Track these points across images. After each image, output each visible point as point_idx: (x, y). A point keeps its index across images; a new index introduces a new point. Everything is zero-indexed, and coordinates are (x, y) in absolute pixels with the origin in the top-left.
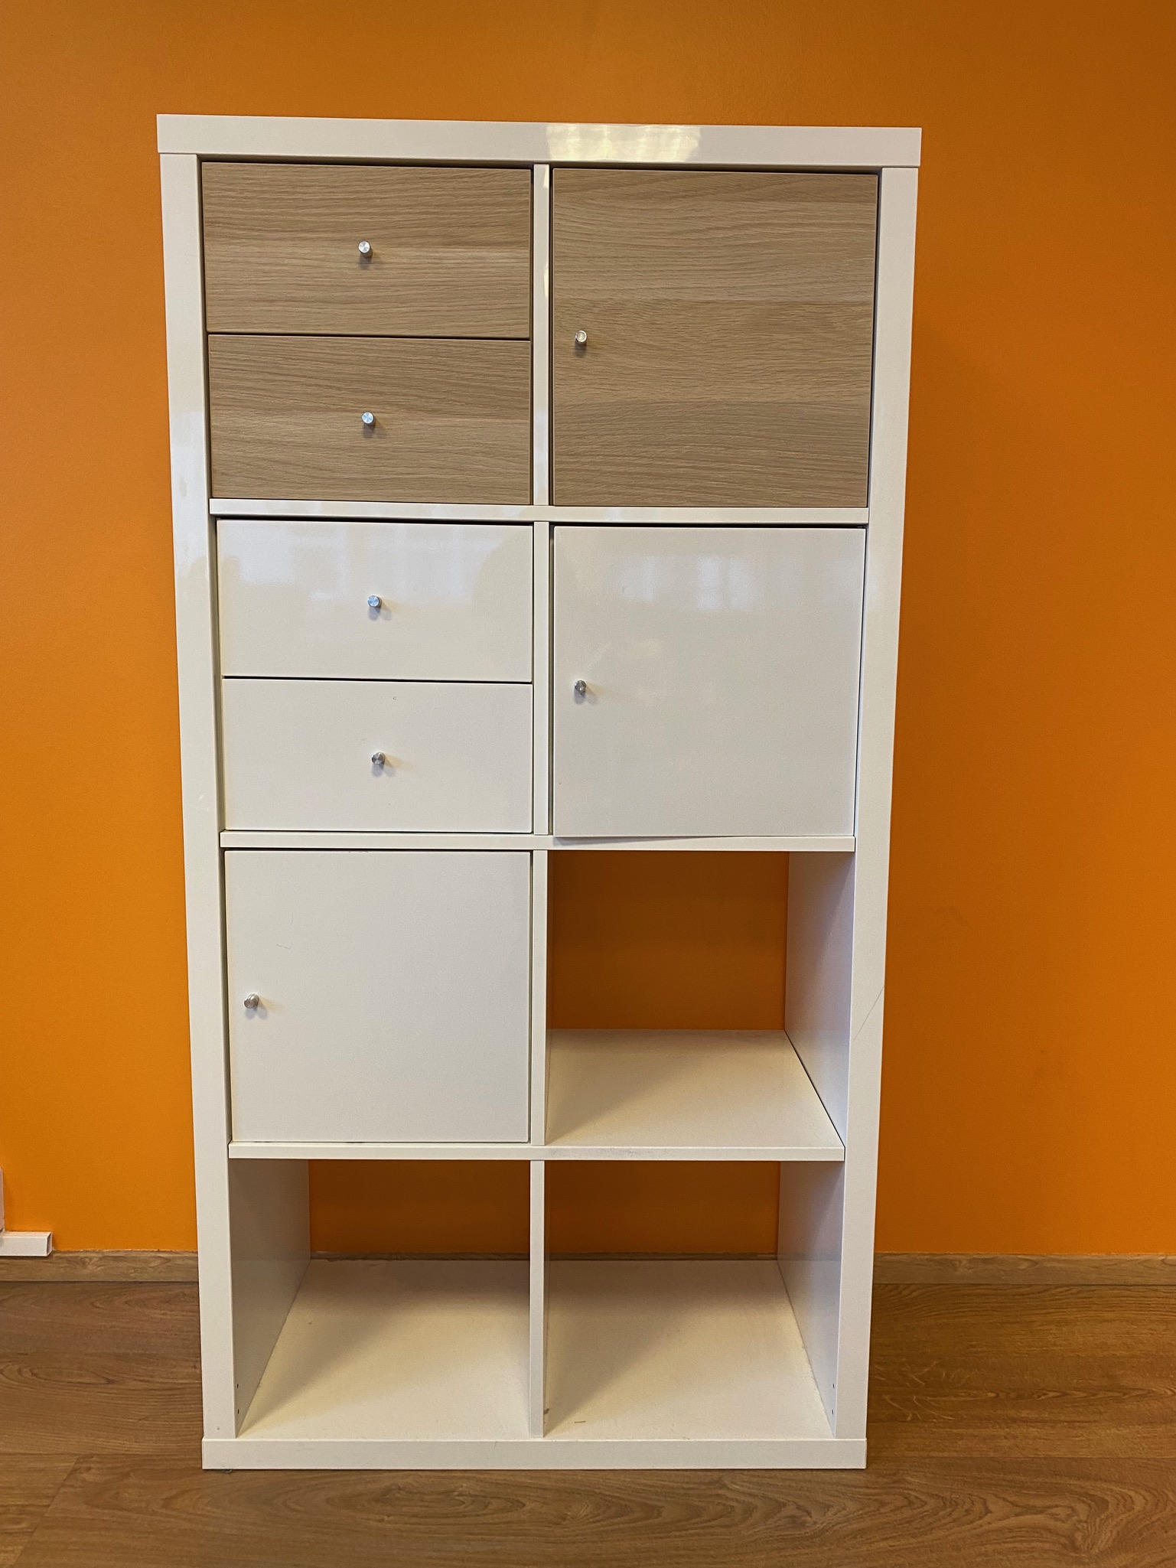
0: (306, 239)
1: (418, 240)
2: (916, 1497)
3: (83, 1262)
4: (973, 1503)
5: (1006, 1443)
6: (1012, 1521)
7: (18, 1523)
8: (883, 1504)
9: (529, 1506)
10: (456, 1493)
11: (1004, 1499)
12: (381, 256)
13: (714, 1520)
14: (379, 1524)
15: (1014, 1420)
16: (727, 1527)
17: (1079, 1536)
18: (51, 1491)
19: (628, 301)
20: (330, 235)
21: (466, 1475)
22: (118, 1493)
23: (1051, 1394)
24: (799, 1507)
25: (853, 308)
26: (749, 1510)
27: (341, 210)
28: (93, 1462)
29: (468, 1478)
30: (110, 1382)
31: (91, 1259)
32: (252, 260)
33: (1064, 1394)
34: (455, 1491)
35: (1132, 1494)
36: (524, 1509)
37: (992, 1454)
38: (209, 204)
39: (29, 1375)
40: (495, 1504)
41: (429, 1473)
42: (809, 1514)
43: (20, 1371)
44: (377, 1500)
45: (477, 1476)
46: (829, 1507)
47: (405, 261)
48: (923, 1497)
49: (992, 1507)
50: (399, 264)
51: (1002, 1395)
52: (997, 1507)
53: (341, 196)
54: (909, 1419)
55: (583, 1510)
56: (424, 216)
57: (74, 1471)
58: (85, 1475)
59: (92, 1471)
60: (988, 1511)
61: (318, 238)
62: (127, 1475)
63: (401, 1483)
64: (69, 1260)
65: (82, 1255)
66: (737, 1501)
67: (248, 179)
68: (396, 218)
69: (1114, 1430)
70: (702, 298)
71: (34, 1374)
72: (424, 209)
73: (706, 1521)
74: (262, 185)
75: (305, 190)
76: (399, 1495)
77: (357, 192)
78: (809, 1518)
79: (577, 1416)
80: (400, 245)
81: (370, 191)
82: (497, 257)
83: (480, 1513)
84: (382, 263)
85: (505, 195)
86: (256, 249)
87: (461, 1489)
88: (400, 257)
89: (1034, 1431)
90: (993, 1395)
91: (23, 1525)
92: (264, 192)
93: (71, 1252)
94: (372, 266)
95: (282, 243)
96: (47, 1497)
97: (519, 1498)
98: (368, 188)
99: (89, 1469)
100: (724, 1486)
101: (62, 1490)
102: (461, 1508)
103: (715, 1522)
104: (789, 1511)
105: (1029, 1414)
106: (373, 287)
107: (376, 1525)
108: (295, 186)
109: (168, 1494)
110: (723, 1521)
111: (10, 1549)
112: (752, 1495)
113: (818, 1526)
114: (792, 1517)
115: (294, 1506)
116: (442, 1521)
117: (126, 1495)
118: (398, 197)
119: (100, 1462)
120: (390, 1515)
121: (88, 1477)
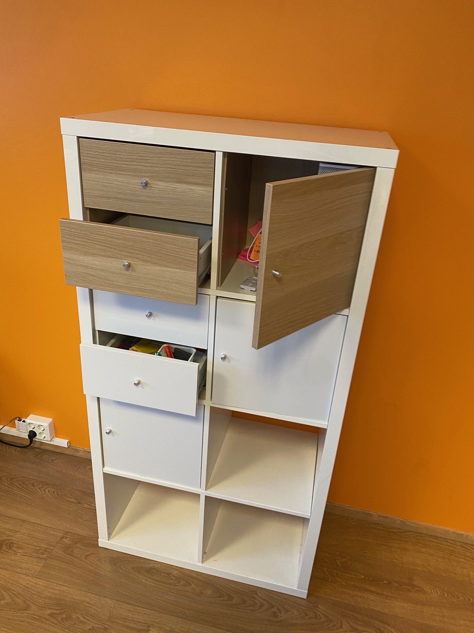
0: (121, 174)
1: (166, 179)
2: (319, 615)
3: (78, 451)
4: (338, 623)
5: (359, 600)
7: (43, 555)
8: (307, 615)
9: (193, 586)
10: (171, 575)
11: (349, 624)
12: (151, 184)
13: (249, 607)
14: (145, 581)
15: (367, 590)
16: (252, 611)
18: (54, 544)
20: (129, 173)
21: (177, 568)
22: (73, 549)
23: (385, 582)
24: (278, 609)
26: (262, 606)
27: (135, 163)
28: (68, 535)
29: (177, 570)
30: (79, 503)
31: (81, 450)
32: (100, 180)
33: (390, 583)
34: (171, 574)
36: (191, 587)
37: (353, 603)
38: (83, 156)
39: (56, 494)
40: (182, 582)
41: (165, 565)
42: (280, 612)
43: (54, 492)
44: (147, 572)
45: (180, 569)
46: (289, 611)
47: (161, 187)
48: (321, 615)
49: (343, 626)
50: (158, 188)
51: (367, 578)
53: (135, 157)
54: (329, 580)
55: (209, 592)
56: (169, 169)
57: (63, 537)
58: (65, 540)
59: (68, 539)
60: (341, 627)
61: (126, 174)
62: (76, 543)
63: (156, 566)
64: (74, 449)
65: (78, 449)
66: (259, 601)
67: (98, 147)
68: (157, 169)
69: (401, 604)
71: (58, 494)
72: (168, 166)
73: (247, 607)
74: (103, 150)
75: (120, 153)
76: (154, 571)
77: (141, 156)
78: (280, 614)
79: (215, 558)
80: (159, 180)
81: (147, 156)
82: (199, 189)
83: (176, 585)
84: (152, 187)
85: (203, 163)
86: (102, 176)
87: (174, 574)
88: (159, 185)
89: (371, 597)
90: (363, 577)
91: (45, 556)
92: (104, 153)
93: (75, 447)
94: (147, 188)
95: (111, 175)
96: (53, 546)
97: (190, 582)
98: (146, 155)
99: (67, 537)
100: (256, 594)
101: (58, 544)
102: (172, 581)
103: (249, 608)
104: (275, 609)
105: (373, 589)
106: (148, 196)
107: (144, 581)
108: (116, 152)
109: (87, 553)
110: (252, 608)
111: (39, 564)
112: (264, 600)
113: (282, 618)
114: (274, 612)
115: (122, 567)
116: (165, 585)
117: (75, 551)
118: (158, 160)
119: (70, 536)
120: (149, 578)
121: (66, 541)
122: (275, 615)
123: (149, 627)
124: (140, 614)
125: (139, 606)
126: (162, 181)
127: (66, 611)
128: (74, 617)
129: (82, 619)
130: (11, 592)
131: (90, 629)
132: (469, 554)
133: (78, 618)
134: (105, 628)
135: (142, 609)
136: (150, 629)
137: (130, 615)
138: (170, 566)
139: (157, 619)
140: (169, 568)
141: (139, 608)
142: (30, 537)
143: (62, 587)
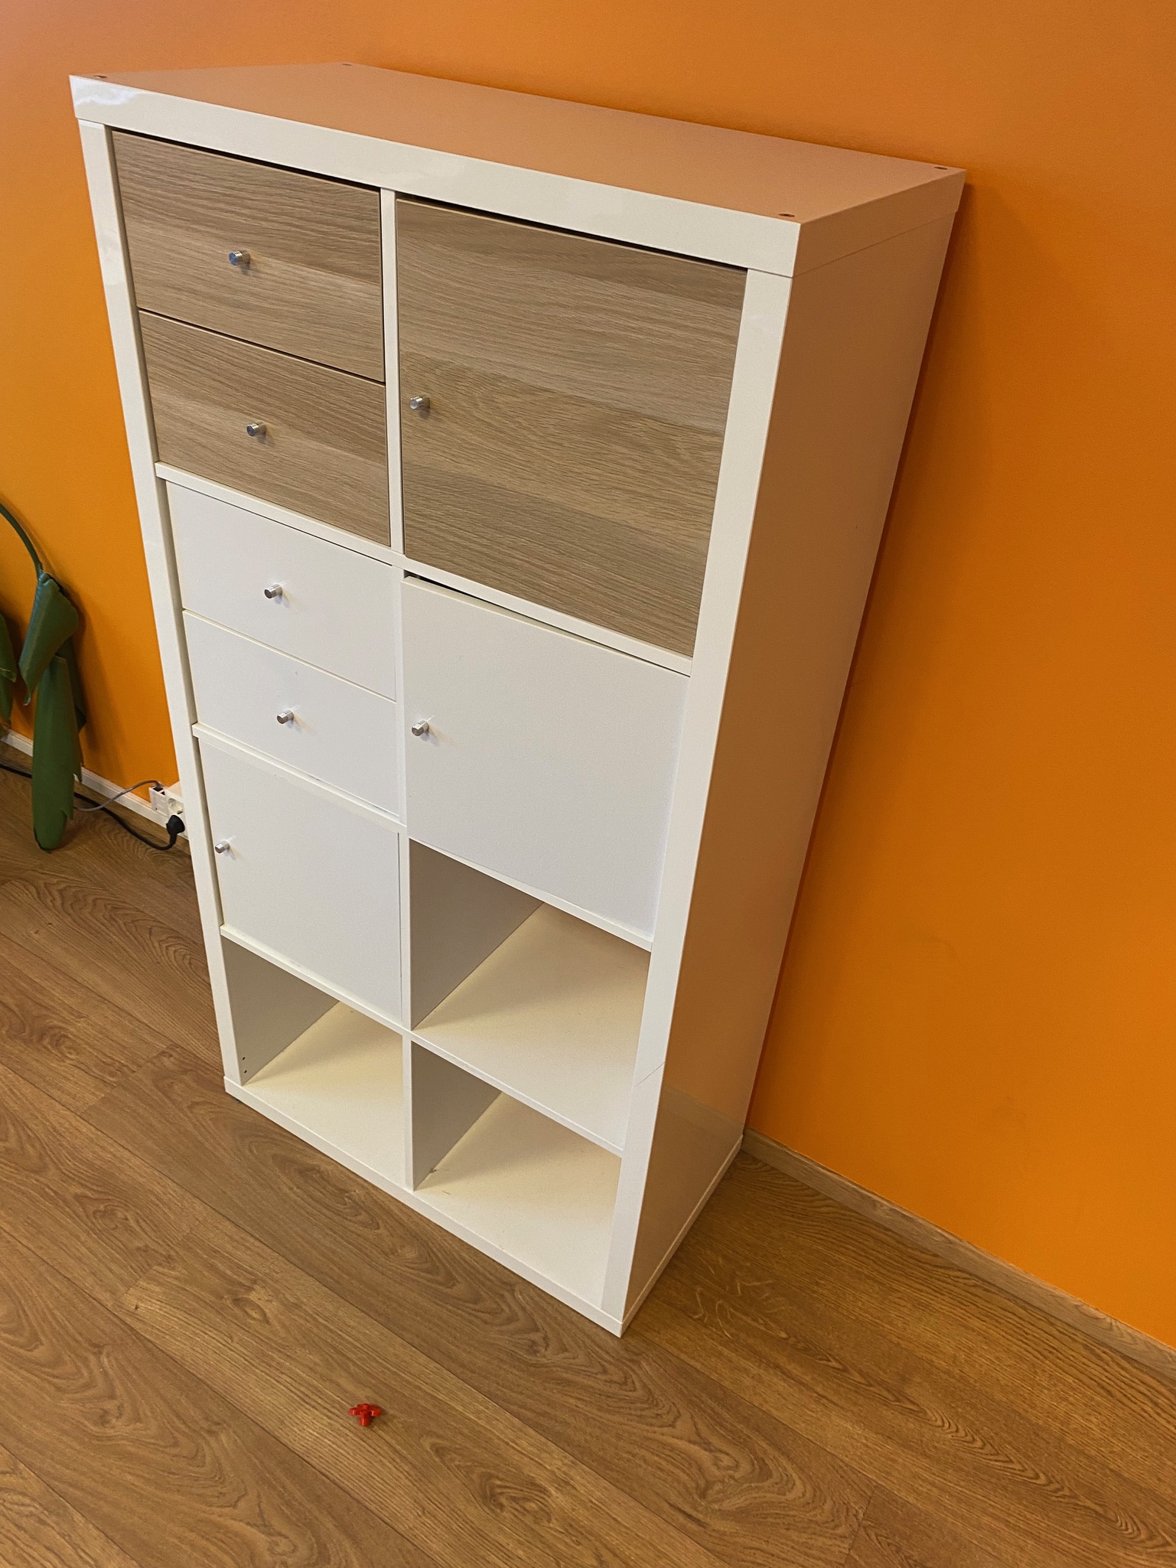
0: (197, 231)
1: (284, 254)
2: (633, 1382)
4: (668, 1413)
5: (747, 1381)
6: (682, 1444)
7: (113, 1076)
8: (605, 1371)
9: (382, 1231)
10: (347, 1194)
11: (695, 1425)
12: (257, 264)
13: (482, 1312)
14: (288, 1191)
15: (777, 1367)
16: (486, 1322)
17: (718, 1487)
18: (142, 1061)
19: (468, 369)
20: (213, 231)
21: (366, 1185)
22: (173, 1083)
23: (834, 1364)
24: (545, 1338)
25: (701, 436)
26: (512, 1319)
27: (221, 206)
28: (176, 1051)
29: (363, 1187)
32: (161, 243)
33: (845, 1370)
34: (347, 1192)
35: (798, 1482)
36: (378, 1231)
37: (726, 1384)
38: (123, 178)
39: (187, 962)
40: (364, 1217)
41: (344, 1170)
42: (547, 1346)
43: (184, 956)
44: (300, 1172)
45: (369, 1188)
46: (566, 1350)
47: (276, 273)
48: (637, 1384)
49: (679, 1423)
50: (272, 275)
51: (792, 1340)
52: (683, 1426)
53: (219, 190)
54: (696, 1317)
55: (410, 1253)
56: (288, 228)
57: (163, 1053)
58: (165, 1059)
59: (172, 1059)
60: (673, 1425)
61: (206, 232)
62: (185, 1072)
63: (324, 1167)
66: (510, 1307)
67: (147, 156)
68: (265, 224)
69: (849, 1426)
70: (539, 384)
71: (190, 963)
72: (286, 219)
73: (478, 1311)
74: (161, 166)
75: (191, 177)
76: (314, 1176)
77: (233, 188)
78: (544, 1350)
79: (446, 1187)
80: (271, 255)
81: (241, 190)
82: (350, 285)
83: (349, 1218)
84: (258, 271)
85: (357, 218)
86: (161, 233)
87: (352, 1193)
88: (272, 267)
89: (781, 1385)
90: (783, 1335)
91: (114, 1079)
92: (162, 173)
94: (250, 272)
95: (179, 231)
96: (138, 1065)
97: (380, 1221)
98: (241, 186)
99: (171, 1056)
100: (512, 1291)
101: (148, 1064)
102: (341, 1207)
103: (480, 1314)
104: (536, 1337)
105: (794, 1369)
106: (252, 294)
107: (286, 1190)
108: (183, 172)
109: (197, 1099)
110: (487, 1317)
111: (97, 1093)
112: (524, 1309)
113: (544, 1360)
114: (534, 1343)
115: (253, 1148)
116: (325, 1211)
117: (176, 1087)
118: (266, 201)
119: (179, 1054)
120: (298, 1188)
121: (167, 1062)
122: (532, 1347)
123: (255, 1282)
124: (249, 1252)
125: (252, 1236)
126: (276, 256)
127: (109, 1199)
128: (120, 1215)
129: (132, 1223)
130: (24, 1130)
131: (138, 1249)
133: (127, 1219)
134: (169, 1256)
135: (257, 1243)
136: (256, 1287)
137: (229, 1247)
138: (352, 1176)
139: (277, 1273)
140: (349, 1178)
141: (252, 1240)
142: (101, 1033)
143: (122, 1149)
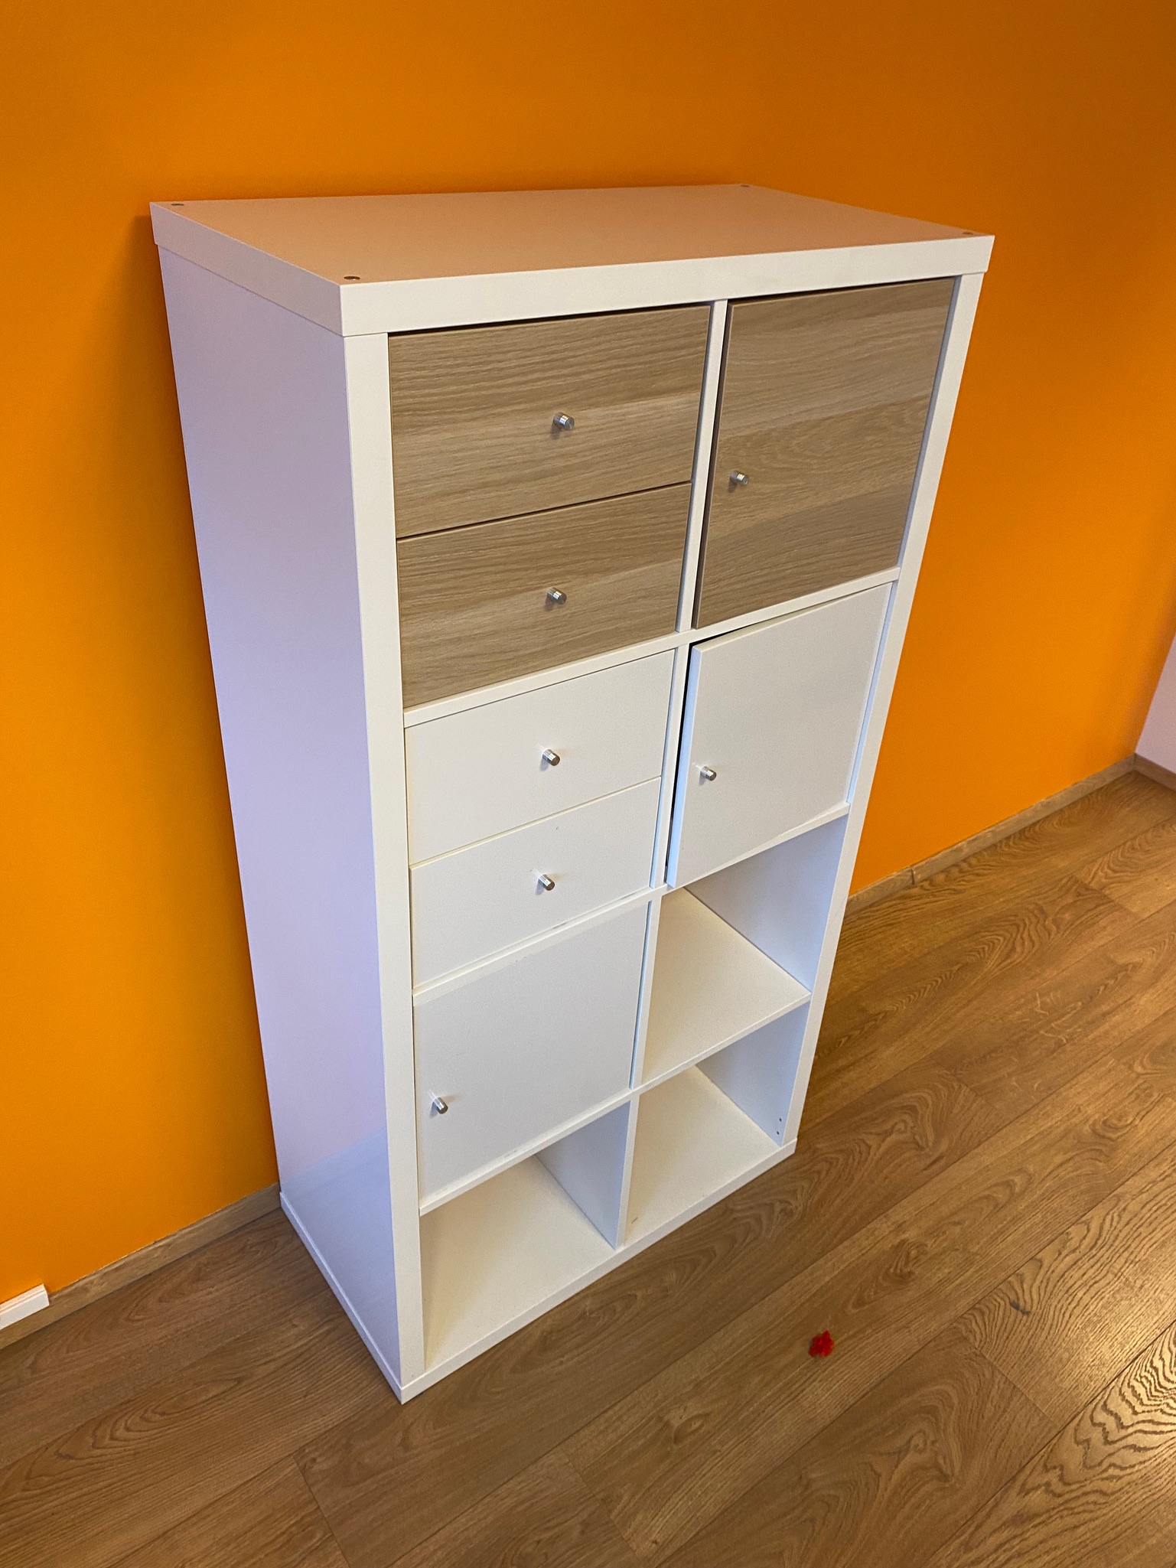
0: (499, 415)
1: (606, 399)
2: (832, 1158)
3: (85, 1289)
4: (859, 1146)
5: (846, 1091)
6: (884, 1147)
7: (312, 1537)
8: (819, 1172)
9: (639, 1294)
10: (587, 1314)
11: (871, 1133)
12: (577, 423)
13: (746, 1238)
14: (563, 1366)
15: (839, 1071)
16: (756, 1239)
17: (917, 1138)
18: (305, 1496)
19: (773, 430)
20: (521, 407)
21: (583, 1294)
22: (359, 1463)
23: (843, 1040)
24: (781, 1202)
26: (759, 1220)
27: (536, 376)
28: (309, 1453)
29: (584, 1297)
30: (239, 1380)
31: (92, 1282)
32: (443, 448)
33: (850, 1037)
34: (585, 1313)
35: (923, 1095)
36: (638, 1298)
37: (845, 1104)
39: (156, 1418)
40: (619, 1305)
41: (557, 1310)
42: (790, 1204)
43: (144, 1419)
44: (544, 1350)
45: (588, 1292)
46: (794, 1191)
47: (593, 422)
48: (833, 1156)
49: (869, 1143)
50: (587, 427)
52: (872, 1141)
53: (537, 359)
55: (672, 1277)
56: (614, 371)
57: (304, 1470)
58: (316, 1468)
59: (318, 1460)
60: (870, 1147)
61: (512, 411)
62: (348, 1447)
63: (545, 1327)
64: (69, 1295)
65: (81, 1283)
66: (747, 1217)
67: (441, 352)
68: (590, 376)
69: (889, 1052)
70: (825, 415)
71: (162, 1414)
72: (615, 362)
73: (744, 1241)
74: (455, 358)
75: (500, 357)
76: (554, 1338)
77: (553, 353)
78: (791, 1206)
80: (591, 406)
81: (566, 350)
82: (673, 403)
83: (615, 1318)
84: (571, 430)
85: (686, 336)
86: (449, 435)
87: (587, 1309)
88: (590, 417)
89: (853, 1074)
91: (318, 1536)
92: (458, 365)
93: (66, 1288)
94: (559, 437)
95: (475, 424)
96: (310, 1502)
97: (628, 1293)
98: (564, 346)
99: (314, 1460)
100: (732, 1211)
101: (314, 1489)
102: (599, 1323)
103: (747, 1241)
104: (778, 1208)
105: (842, 1063)
106: (562, 456)
107: (561, 1368)
108: (489, 355)
109: (398, 1440)
110: (751, 1236)
111: (331, 1559)
112: (751, 1208)
113: (800, 1208)
114: (782, 1210)
115: (494, 1390)
116: (599, 1338)
117: (367, 1461)
118: (592, 353)
119: (316, 1450)
120: (563, 1356)
121: (322, 1465)
122: (790, 1214)
123: (660, 1419)
124: (625, 1418)
125: (605, 1411)
126: (599, 405)
127: (503, 1560)
128: (530, 1549)
129: (548, 1535)
131: (583, 1532)
132: (876, 923)
133: (539, 1542)
134: (603, 1500)
135: (617, 1408)
136: (666, 1419)
137: (612, 1436)
138: (567, 1304)
139: (657, 1395)
140: (569, 1307)
141: (611, 1412)
142: (228, 1544)
143: (437, 1536)
